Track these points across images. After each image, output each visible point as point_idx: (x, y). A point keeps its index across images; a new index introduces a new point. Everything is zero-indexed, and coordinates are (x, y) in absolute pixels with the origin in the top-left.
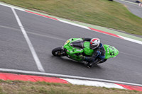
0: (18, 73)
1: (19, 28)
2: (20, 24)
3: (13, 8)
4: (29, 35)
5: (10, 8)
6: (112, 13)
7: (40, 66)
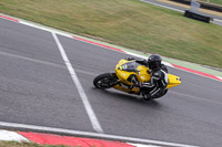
0: (62, 134)
1: (63, 63)
2: (65, 58)
3: (54, 32)
4: (78, 74)
5: (50, 33)
6: (209, 41)
7: (96, 124)
